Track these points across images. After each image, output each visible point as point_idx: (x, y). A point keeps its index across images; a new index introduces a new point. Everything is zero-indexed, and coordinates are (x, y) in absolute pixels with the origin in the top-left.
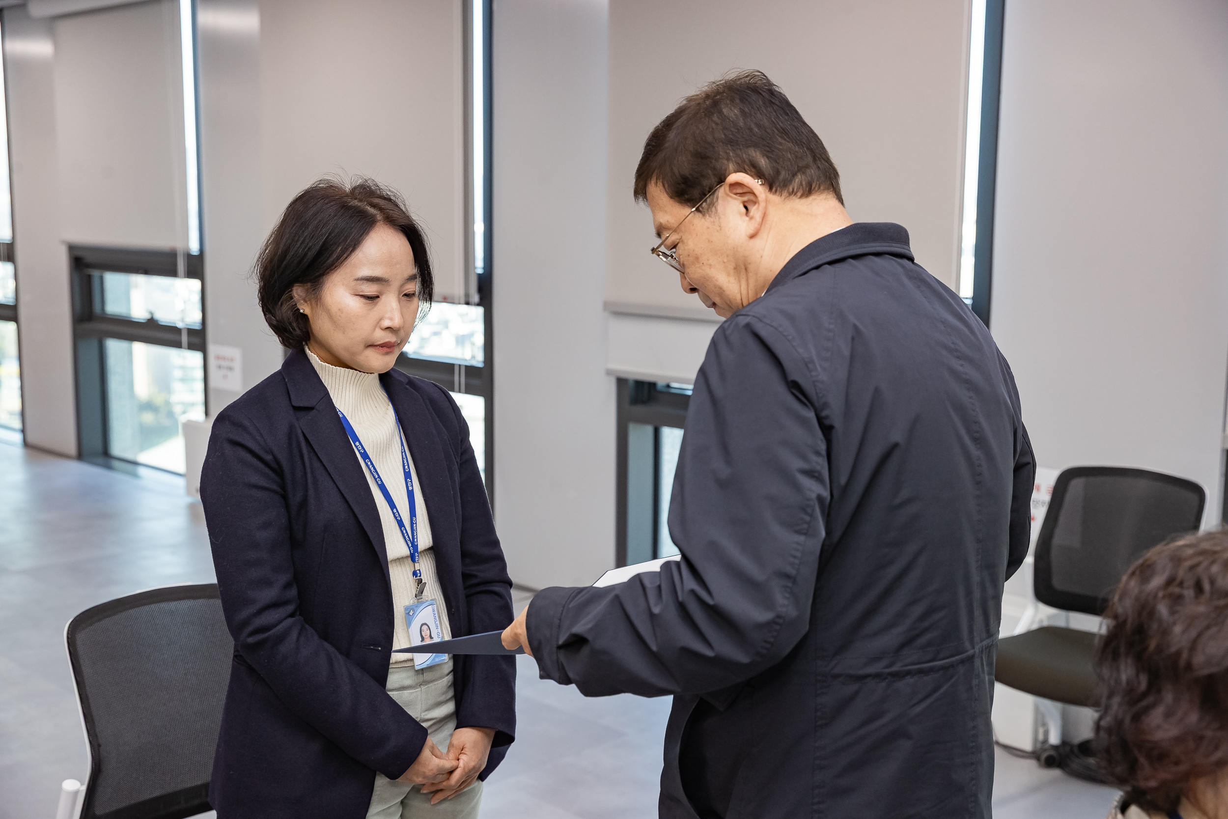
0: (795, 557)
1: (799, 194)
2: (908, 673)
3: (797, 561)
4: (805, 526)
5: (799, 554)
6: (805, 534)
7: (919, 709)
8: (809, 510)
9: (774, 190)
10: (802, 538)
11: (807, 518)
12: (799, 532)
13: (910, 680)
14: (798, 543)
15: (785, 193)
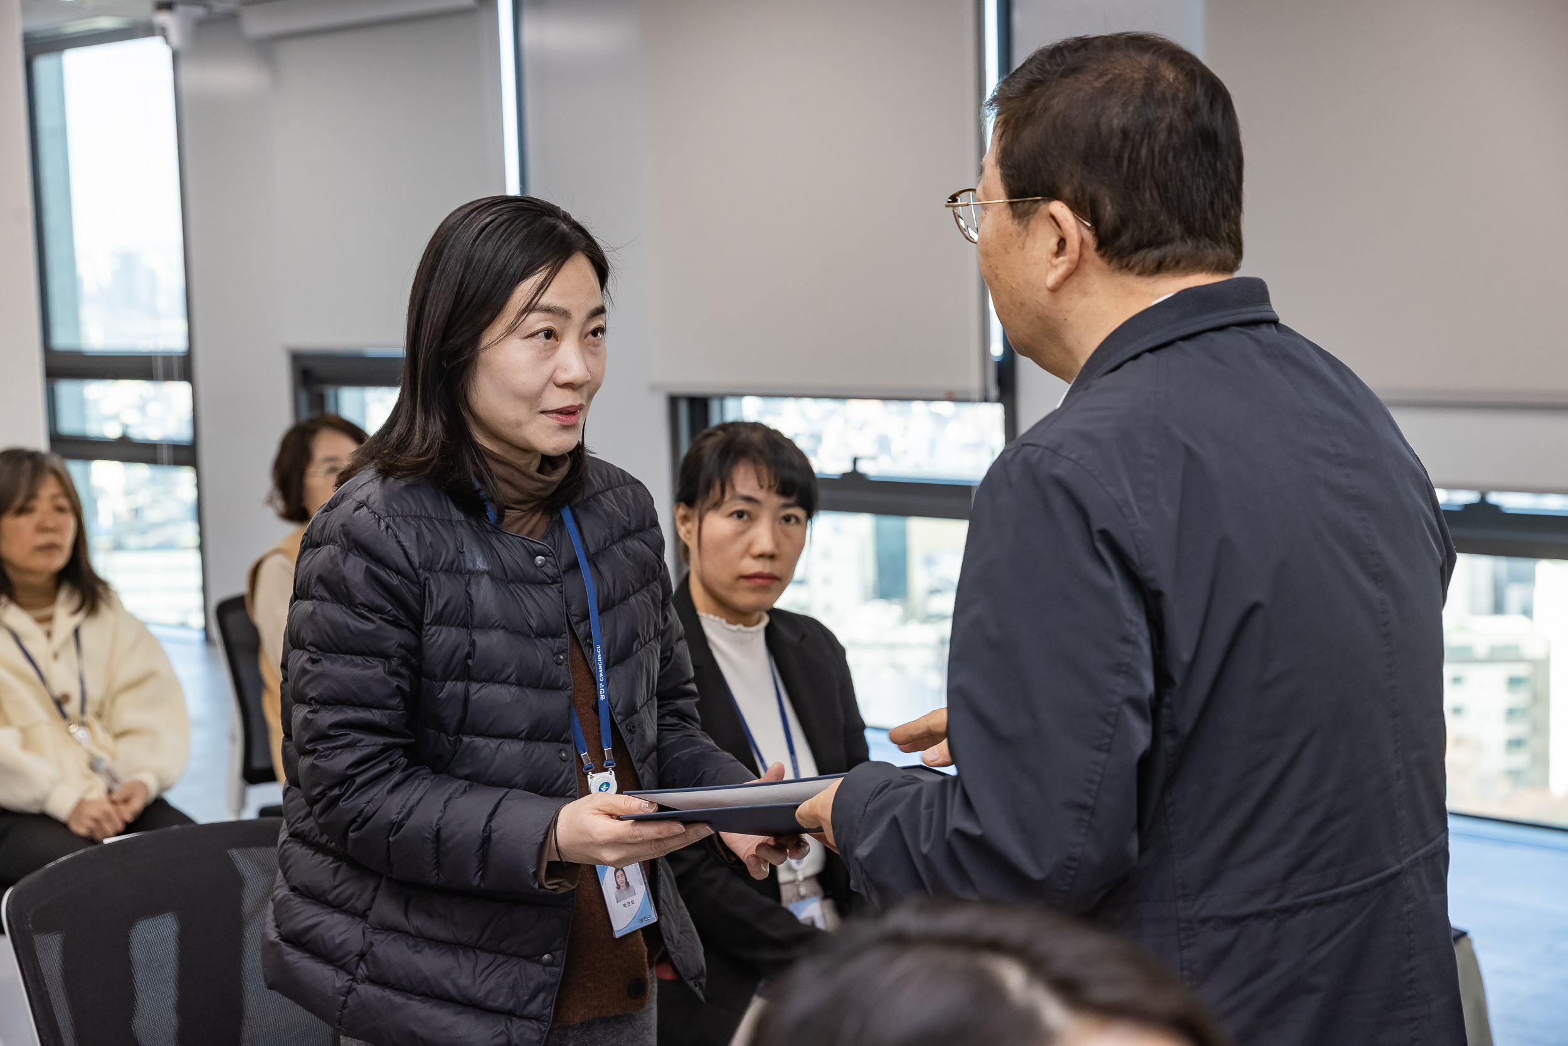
0: (1092, 781)
1: (1137, 269)
2: (1303, 906)
3: (1094, 787)
4: (1107, 740)
5: (1097, 778)
6: (1108, 751)
7: (1323, 952)
8: (1111, 719)
9: (1102, 252)
10: (1102, 756)
11: (1109, 730)
12: (1099, 749)
13: (1305, 915)
14: (1096, 763)
15: (1115, 265)
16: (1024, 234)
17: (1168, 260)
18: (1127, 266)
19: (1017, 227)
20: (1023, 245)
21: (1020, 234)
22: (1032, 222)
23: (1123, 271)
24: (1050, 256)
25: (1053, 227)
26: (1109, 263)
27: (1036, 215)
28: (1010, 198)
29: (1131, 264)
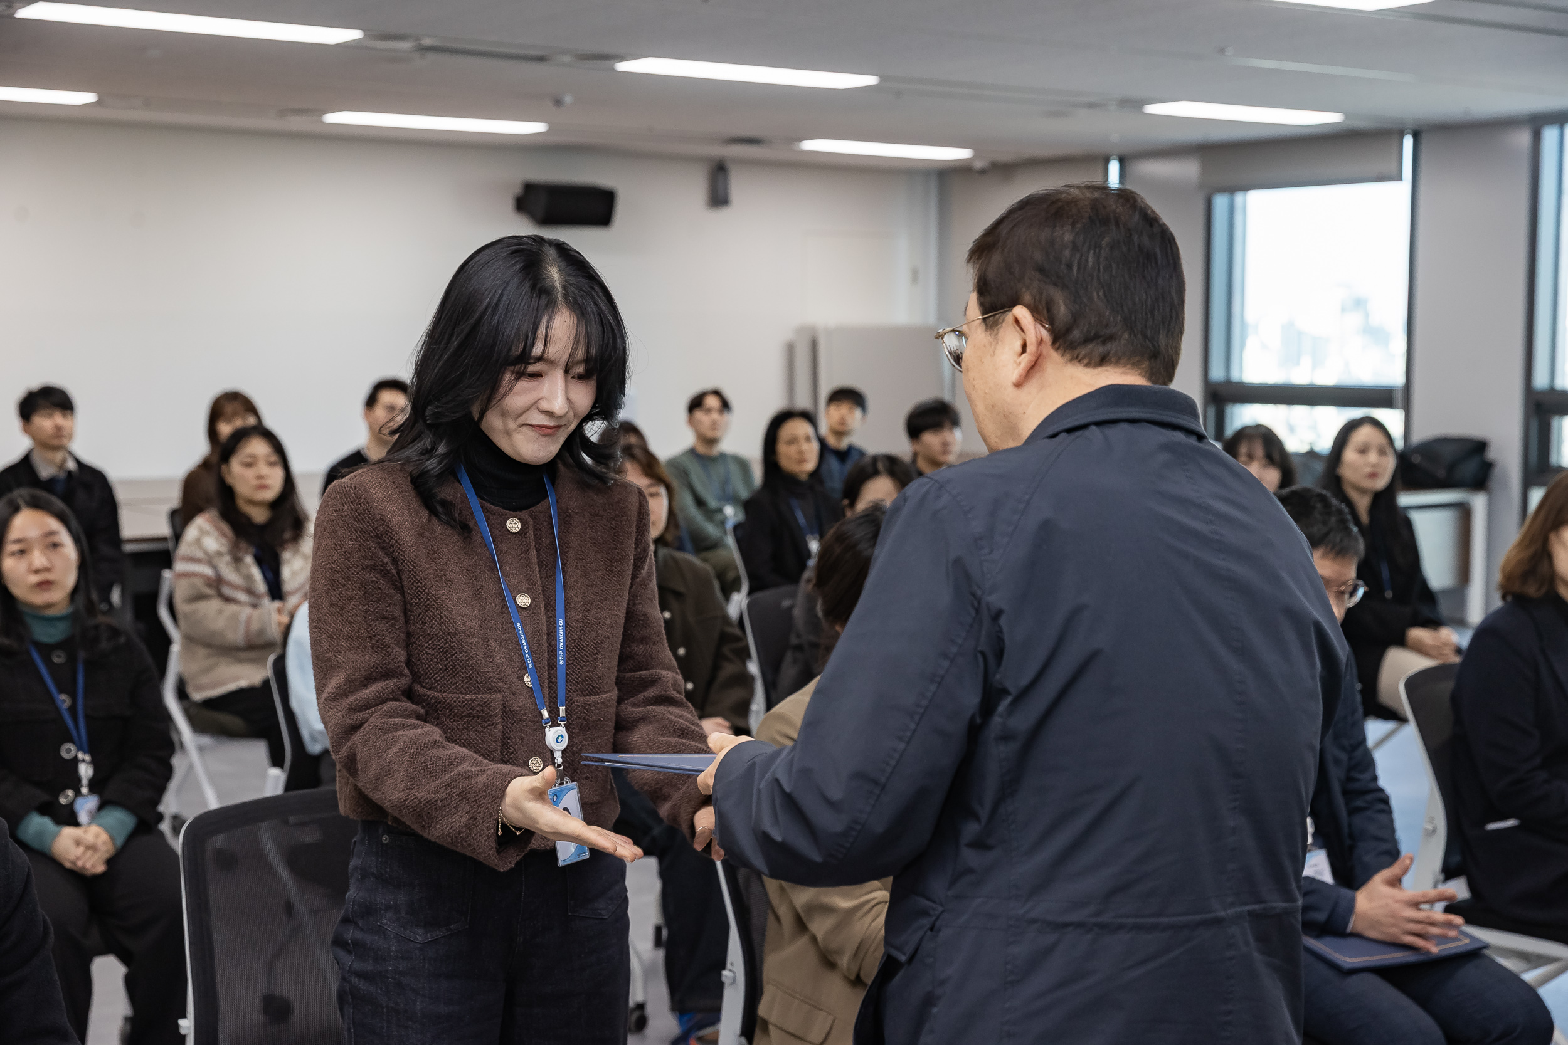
0: (887, 764)
1: (1085, 361)
5: (893, 762)
9: (1057, 345)
12: (900, 739)
14: (895, 750)
15: (1068, 357)
16: (994, 343)
17: (1111, 355)
18: (1077, 357)
19: (989, 338)
20: (994, 352)
21: (991, 343)
22: (1001, 331)
23: (1073, 362)
24: (1016, 357)
25: (1018, 332)
26: (1062, 355)
27: (1004, 324)
28: (983, 314)
29: (1080, 357)
